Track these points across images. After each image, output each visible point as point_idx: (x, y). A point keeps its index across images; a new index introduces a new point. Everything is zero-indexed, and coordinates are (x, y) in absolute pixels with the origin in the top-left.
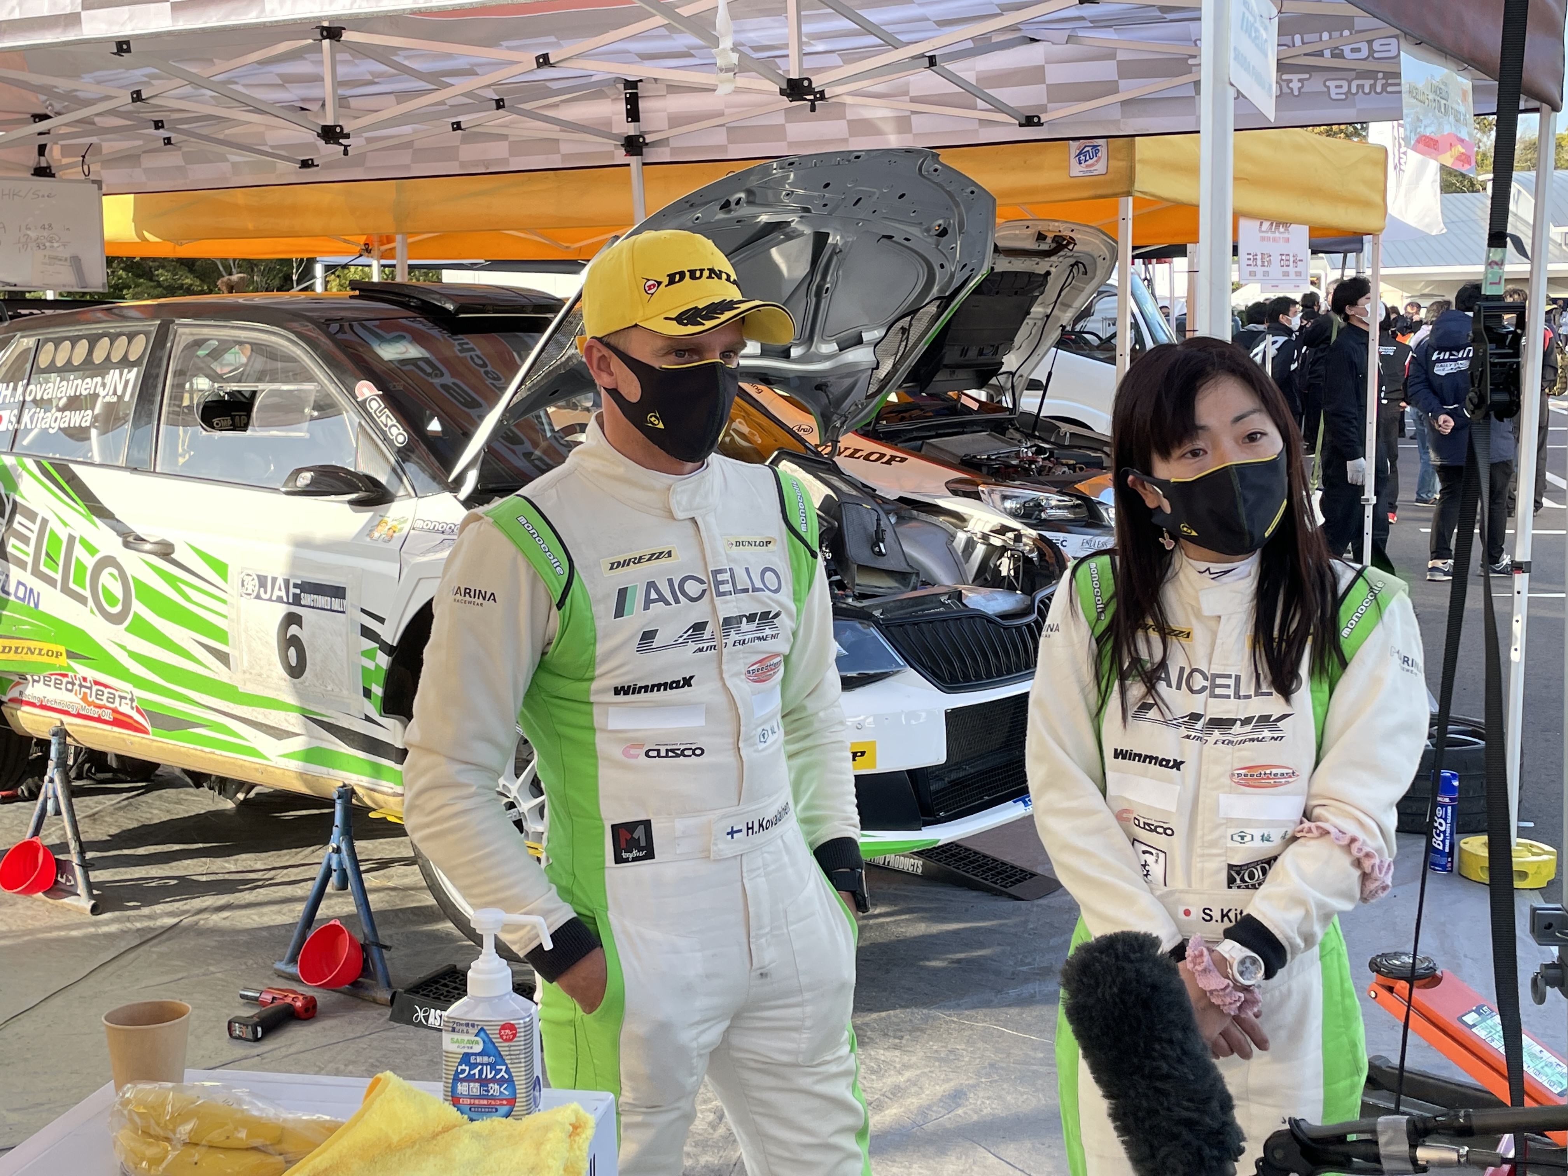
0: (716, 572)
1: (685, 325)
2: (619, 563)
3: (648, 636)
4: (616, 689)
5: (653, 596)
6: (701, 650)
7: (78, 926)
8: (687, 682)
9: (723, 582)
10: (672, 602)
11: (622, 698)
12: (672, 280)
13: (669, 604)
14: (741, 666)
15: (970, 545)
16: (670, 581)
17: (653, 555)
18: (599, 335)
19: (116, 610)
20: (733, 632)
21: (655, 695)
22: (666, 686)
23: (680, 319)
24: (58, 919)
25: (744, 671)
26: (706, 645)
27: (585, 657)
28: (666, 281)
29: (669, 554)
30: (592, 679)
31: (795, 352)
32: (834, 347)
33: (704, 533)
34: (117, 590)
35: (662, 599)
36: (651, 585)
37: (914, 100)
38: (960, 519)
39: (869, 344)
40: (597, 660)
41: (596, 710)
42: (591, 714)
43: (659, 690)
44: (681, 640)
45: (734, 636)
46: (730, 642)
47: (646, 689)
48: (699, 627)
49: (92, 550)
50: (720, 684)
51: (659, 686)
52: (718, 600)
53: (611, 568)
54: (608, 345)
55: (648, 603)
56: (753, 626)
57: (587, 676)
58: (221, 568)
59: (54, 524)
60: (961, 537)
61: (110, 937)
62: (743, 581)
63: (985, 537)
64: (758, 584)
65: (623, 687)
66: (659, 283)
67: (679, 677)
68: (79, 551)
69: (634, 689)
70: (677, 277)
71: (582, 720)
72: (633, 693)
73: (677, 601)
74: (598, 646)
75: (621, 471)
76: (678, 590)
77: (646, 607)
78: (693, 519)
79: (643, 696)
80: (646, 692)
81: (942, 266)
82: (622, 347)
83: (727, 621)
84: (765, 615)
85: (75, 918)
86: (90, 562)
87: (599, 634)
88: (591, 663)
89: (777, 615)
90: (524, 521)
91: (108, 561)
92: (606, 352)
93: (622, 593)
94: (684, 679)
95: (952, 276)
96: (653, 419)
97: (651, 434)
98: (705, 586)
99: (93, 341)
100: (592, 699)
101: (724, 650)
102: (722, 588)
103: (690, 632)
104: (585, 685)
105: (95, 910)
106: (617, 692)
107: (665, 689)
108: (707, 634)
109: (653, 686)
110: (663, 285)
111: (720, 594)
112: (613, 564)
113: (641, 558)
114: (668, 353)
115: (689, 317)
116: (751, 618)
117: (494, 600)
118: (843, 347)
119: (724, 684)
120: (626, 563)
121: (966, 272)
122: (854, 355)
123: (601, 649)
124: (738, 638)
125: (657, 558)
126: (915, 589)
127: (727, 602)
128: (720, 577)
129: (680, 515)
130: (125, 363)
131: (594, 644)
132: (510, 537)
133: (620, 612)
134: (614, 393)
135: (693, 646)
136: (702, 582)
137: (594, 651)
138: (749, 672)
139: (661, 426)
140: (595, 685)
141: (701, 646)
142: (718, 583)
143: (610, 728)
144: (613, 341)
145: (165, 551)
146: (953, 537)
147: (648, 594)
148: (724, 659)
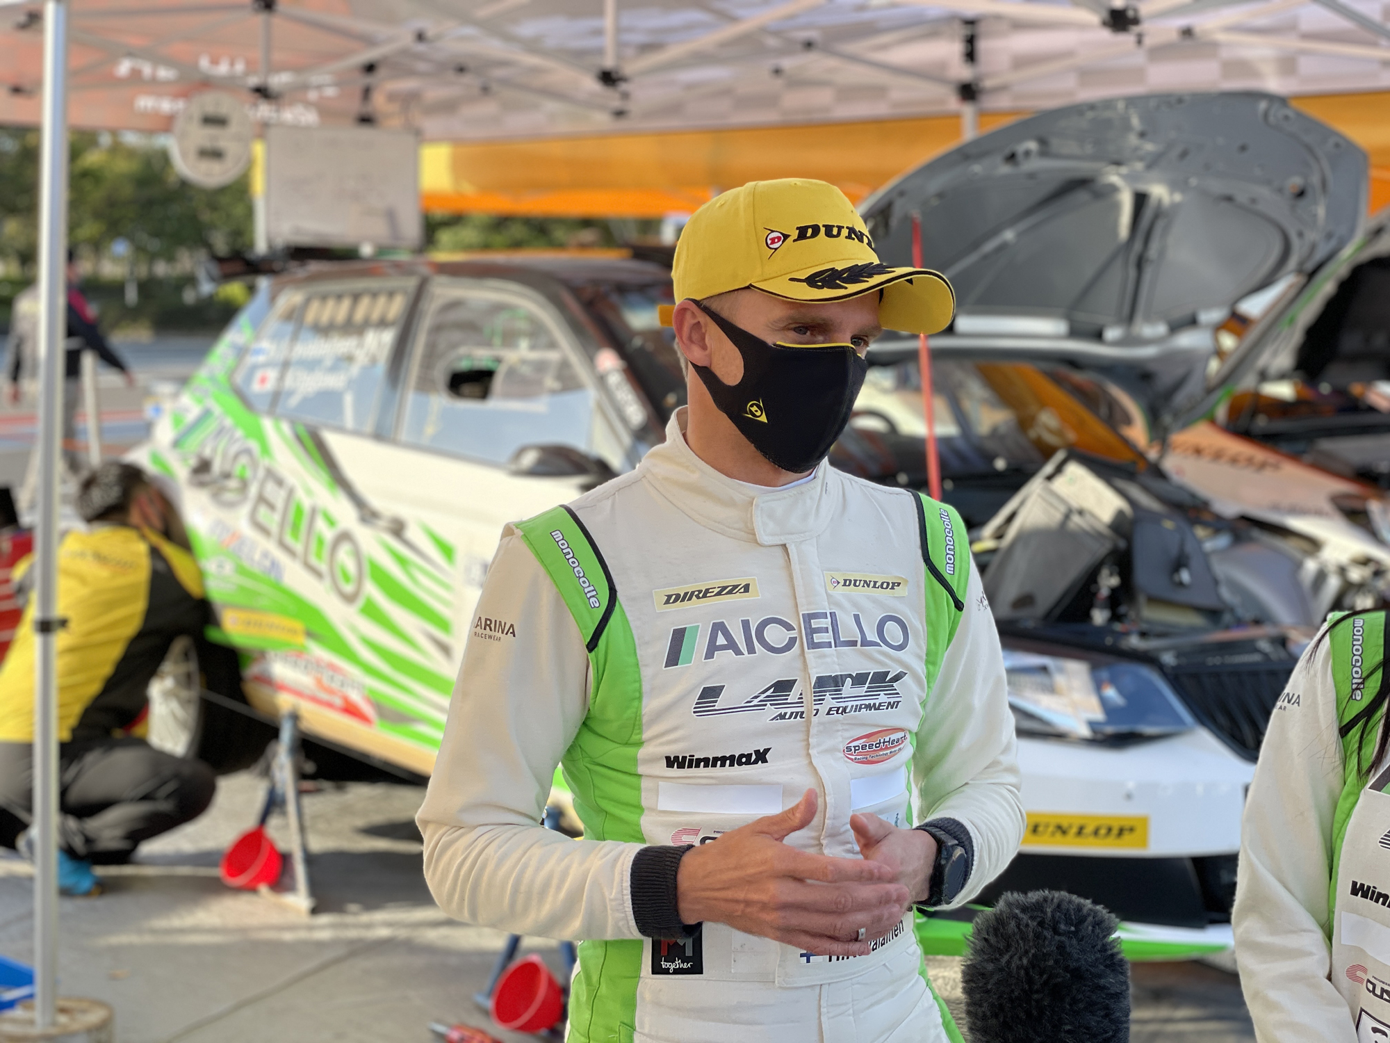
0: (809, 617)
1: (821, 287)
2: (678, 596)
3: (711, 693)
4: (668, 758)
5: (721, 640)
6: (782, 717)
7: (292, 928)
8: (761, 756)
9: (819, 630)
10: (745, 652)
11: (675, 772)
12: (802, 234)
13: (738, 652)
14: (841, 739)
15: (1321, 577)
16: (746, 624)
17: (725, 588)
18: (698, 298)
19: (349, 588)
20: (828, 696)
21: (718, 771)
22: (732, 760)
23: (812, 281)
24: (275, 918)
25: (842, 746)
26: (789, 711)
27: (630, 713)
28: (795, 234)
29: (746, 588)
30: (640, 744)
31: (1112, 334)
32: (1161, 329)
33: (796, 566)
34: (351, 566)
35: (732, 645)
36: (719, 627)
37: (1307, 36)
38: (1314, 545)
39: (1207, 326)
40: (645, 720)
41: (645, 783)
42: (638, 789)
43: (723, 765)
44: (755, 702)
45: (829, 701)
46: (824, 709)
47: (706, 762)
48: (783, 687)
49: (331, 522)
50: (806, 762)
51: (723, 760)
52: (810, 654)
53: (667, 602)
54: (707, 310)
55: (712, 649)
56: (862, 690)
57: (635, 738)
58: (447, 551)
59: (300, 494)
60: (1311, 566)
61: (320, 945)
62: (848, 629)
63: (1342, 571)
64: (872, 636)
65: (676, 758)
66: (786, 237)
67: (749, 750)
68: (321, 524)
69: (691, 761)
70: (810, 231)
71: (625, 794)
72: (690, 766)
73: (751, 650)
74: (645, 701)
75: (694, 477)
76: (755, 636)
77: (709, 655)
78: (784, 546)
79: (702, 771)
80: (706, 766)
81: (1300, 235)
82: (725, 314)
83: (822, 683)
84: (880, 678)
85: (291, 918)
86: (328, 534)
87: (646, 687)
88: (636, 723)
89: (897, 678)
90: (558, 536)
91: (345, 537)
92: (703, 319)
93: (679, 635)
94: (757, 752)
95: (1313, 247)
96: (754, 409)
97: (748, 428)
98: (793, 634)
99: (356, 297)
100: (641, 770)
101: (815, 720)
102: (818, 638)
103: (768, 693)
104: (630, 751)
105: (315, 911)
106: (671, 762)
107: (732, 765)
108: (793, 696)
109: (716, 759)
110: (790, 240)
111: (813, 645)
112: (669, 597)
113: (707, 591)
114: (786, 328)
115: (828, 278)
116: (859, 679)
117: (513, 633)
118: (1176, 327)
119: (811, 763)
120: (687, 597)
121: (1333, 243)
122: (1187, 340)
123: (650, 705)
124: (834, 704)
125: (730, 592)
126: (1227, 628)
127: (824, 656)
128: (815, 623)
129: (764, 538)
130: (383, 324)
131: (640, 698)
132: (537, 554)
133: (673, 659)
134: (705, 373)
135: (770, 711)
136: (789, 627)
137: (639, 708)
138: (849, 749)
139: (764, 419)
140: (643, 752)
141: (783, 711)
142: (811, 631)
143: (660, 807)
144: (715, 306)
145: (398, 529)
146: (1299, 566)
147: (713, 638)
148: (813, 731)
